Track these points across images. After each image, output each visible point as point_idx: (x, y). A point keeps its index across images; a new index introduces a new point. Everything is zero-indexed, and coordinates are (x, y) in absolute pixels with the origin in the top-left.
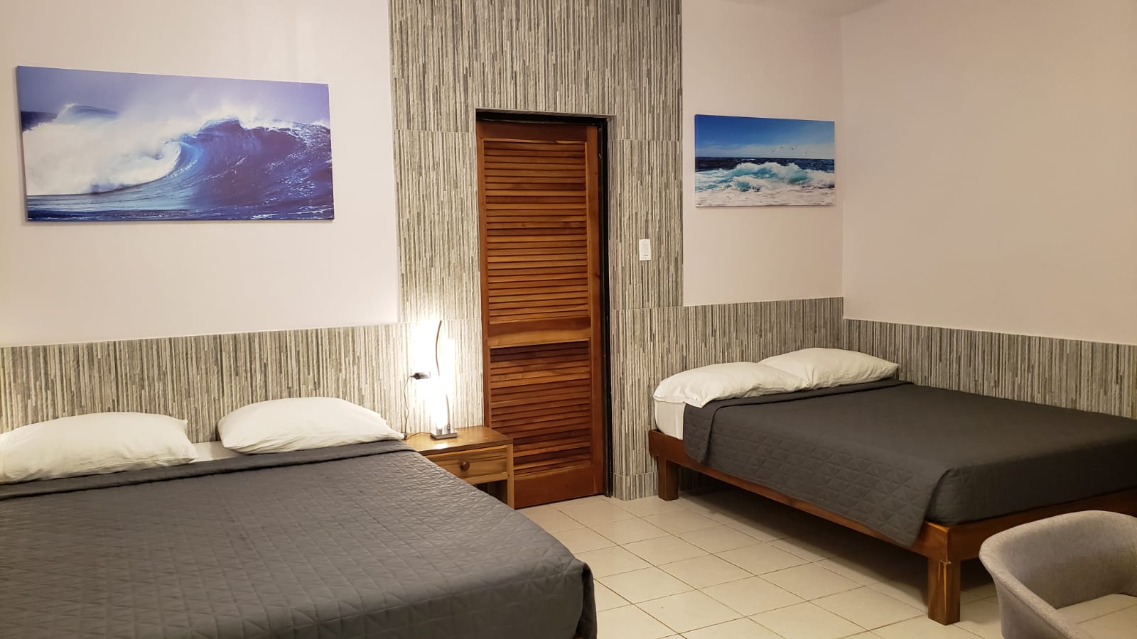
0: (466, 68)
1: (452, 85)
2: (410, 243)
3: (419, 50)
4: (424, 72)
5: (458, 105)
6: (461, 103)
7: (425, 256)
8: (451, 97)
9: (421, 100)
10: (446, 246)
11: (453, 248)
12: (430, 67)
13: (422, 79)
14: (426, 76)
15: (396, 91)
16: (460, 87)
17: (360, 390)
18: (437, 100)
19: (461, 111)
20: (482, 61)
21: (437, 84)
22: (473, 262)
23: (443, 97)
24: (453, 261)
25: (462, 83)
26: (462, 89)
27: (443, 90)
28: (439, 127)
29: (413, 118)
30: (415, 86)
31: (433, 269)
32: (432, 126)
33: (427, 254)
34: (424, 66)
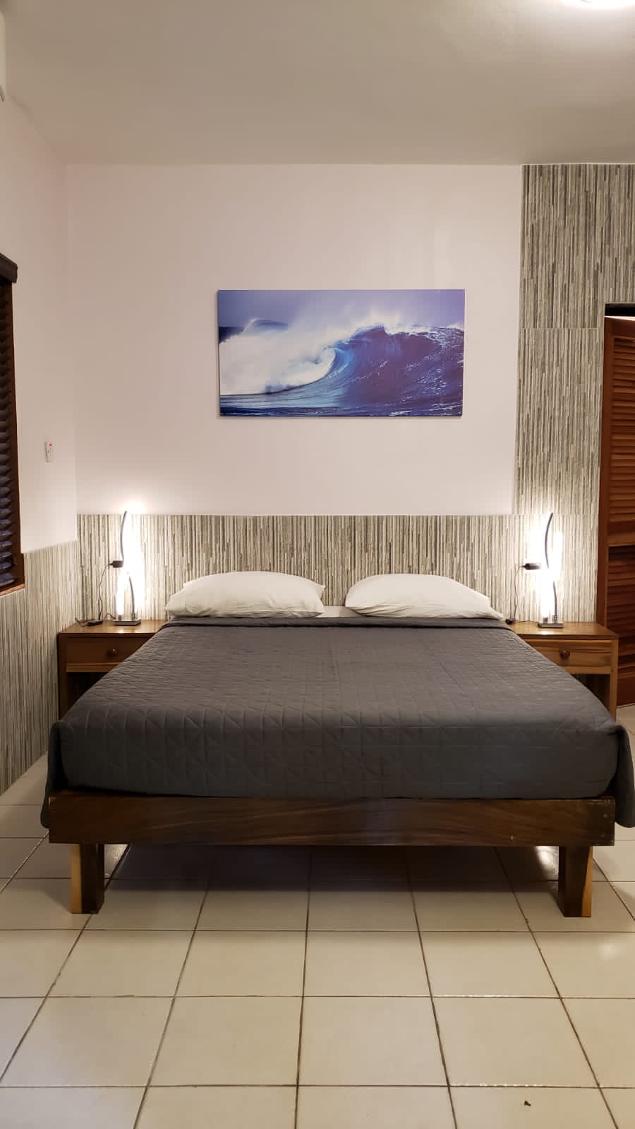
0: (598, 264)
1: (581, 281)
2: (528, 438)
3: (549, 250)
4: (553, 272)
5: (587, 301)
6: (590, 299)
7: (543, 451)
8: (580, 294)
9: (549, 298)
10: (565, 442)
11: (572, 443)
12: (559, 267)
13: (551, 278)
14: (555, 275)
15: (524, 292)
16: (590, 283)
17: (472, 575)
18: (565, 298)
19: (589, 308)
20: (615, 256)
21: (566, 282)
22: (592, 457)
23: (571, 294)
24: (571, 456)
25: (592, 280)
26: (592, 286)
27: (571, 288)
28: (565, 324)
29: (540, 317)
30: (543, 286)
31: (550, 464)
32: (558, 324)
33: (545, 449)
34: (554, 265)
